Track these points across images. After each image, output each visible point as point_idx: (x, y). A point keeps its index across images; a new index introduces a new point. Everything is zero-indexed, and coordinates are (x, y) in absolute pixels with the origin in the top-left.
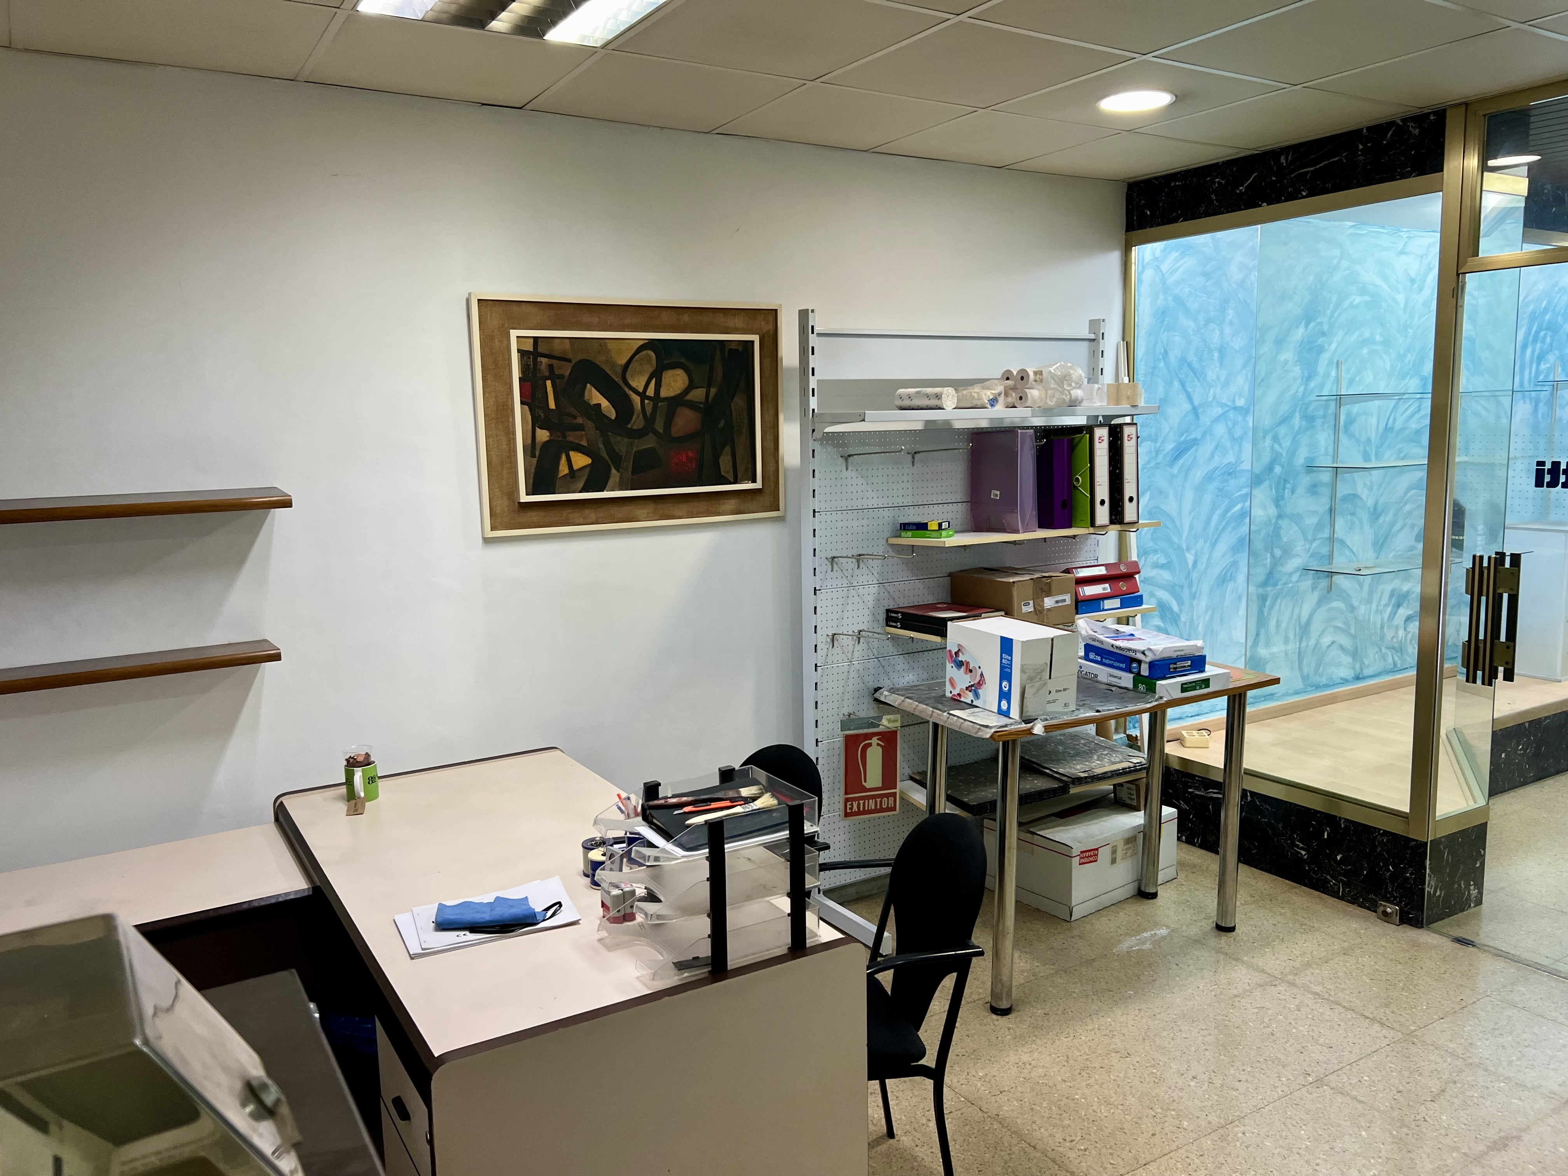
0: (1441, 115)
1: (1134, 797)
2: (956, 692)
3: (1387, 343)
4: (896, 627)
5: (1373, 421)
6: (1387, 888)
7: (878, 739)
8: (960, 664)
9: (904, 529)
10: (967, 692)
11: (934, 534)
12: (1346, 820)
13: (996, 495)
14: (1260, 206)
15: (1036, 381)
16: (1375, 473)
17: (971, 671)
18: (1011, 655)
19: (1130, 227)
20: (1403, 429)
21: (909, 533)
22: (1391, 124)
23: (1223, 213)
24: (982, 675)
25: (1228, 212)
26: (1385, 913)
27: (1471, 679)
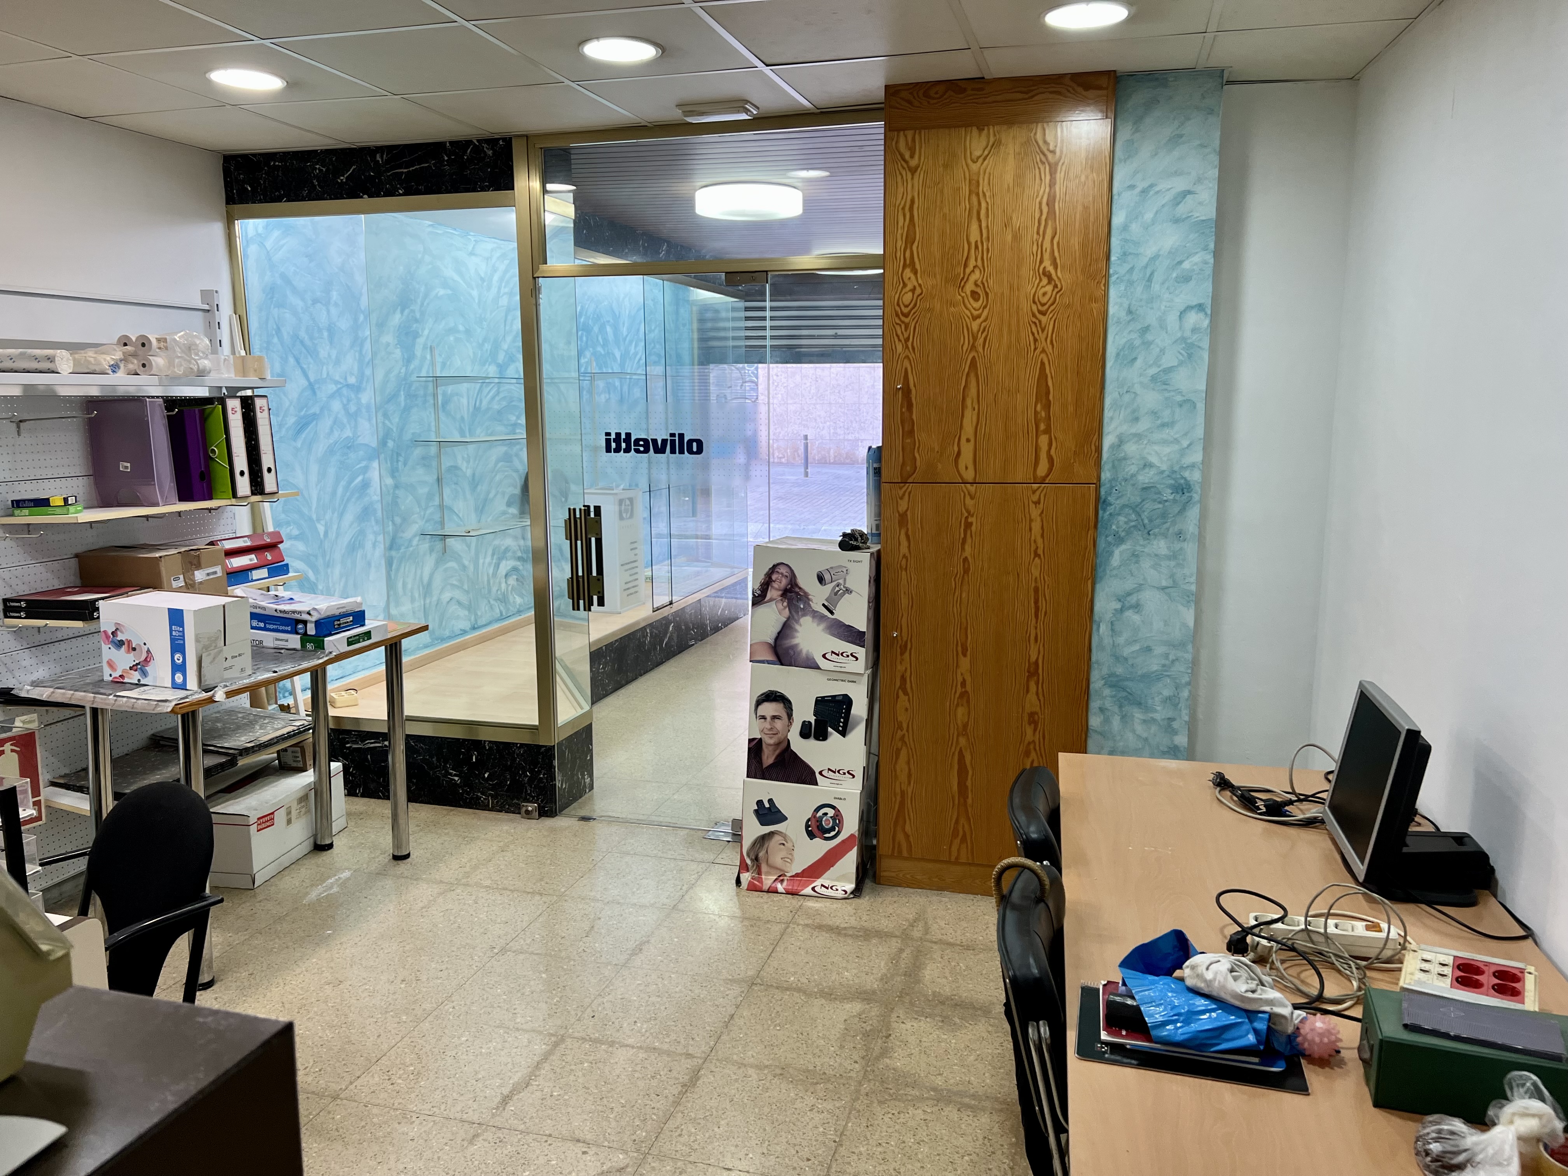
0: (508, 141)
1: (300, 759)
2: (116, 674)
3: (468, 332)
4: (20, 618)
5: (464, 401)
6: (526, 791)
7: (12, 745)
8: (120, 644)
9: (18, 507)
10: (132, 672)
11: (58, 510)
12: (490, 742)
13: (126, 467)
14: (362, 197)
15: (160, 348)
16: (471, 447)
17: (134, 649)
18: (182, 626)
19: (230, 200)
20: (488, 409)
21: (26, 511)
22: (469, 142)
23: (326, 199)
24: (148, 651)
25: (331, 199)
26: (527, 812)
27: (576, 607)
